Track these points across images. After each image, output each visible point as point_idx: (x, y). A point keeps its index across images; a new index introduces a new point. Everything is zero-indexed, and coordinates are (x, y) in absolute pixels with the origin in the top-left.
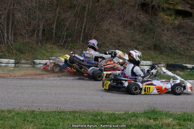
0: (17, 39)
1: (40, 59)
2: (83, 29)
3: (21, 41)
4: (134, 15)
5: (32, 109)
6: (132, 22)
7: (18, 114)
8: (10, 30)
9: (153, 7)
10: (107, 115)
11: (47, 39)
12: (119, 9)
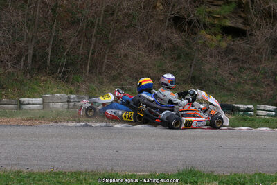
1: (29, 97)
2: (90, 55)
3: (2, 71)
4: (164, 34)
6: (160, 44)
9: (190, 23)
10: (125, 177)
11: (39, 69)
12: (142, 26)
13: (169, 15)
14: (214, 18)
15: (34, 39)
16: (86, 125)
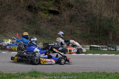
4: (24, 13)
6: (22, 17)
9: (35, 8)
10: (6, 74)
12: (14, 9)
13: (26, 5)
14: (46, 6)
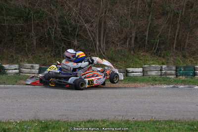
0: (109, 47)
1: (133, 67)
2: (176, 36)
3: (113, 49)
5: (127, 118)
7: (112, 123)
8: (102, 38)
11: (139, 47)
15: (136, 26)
16: (174, 87)
